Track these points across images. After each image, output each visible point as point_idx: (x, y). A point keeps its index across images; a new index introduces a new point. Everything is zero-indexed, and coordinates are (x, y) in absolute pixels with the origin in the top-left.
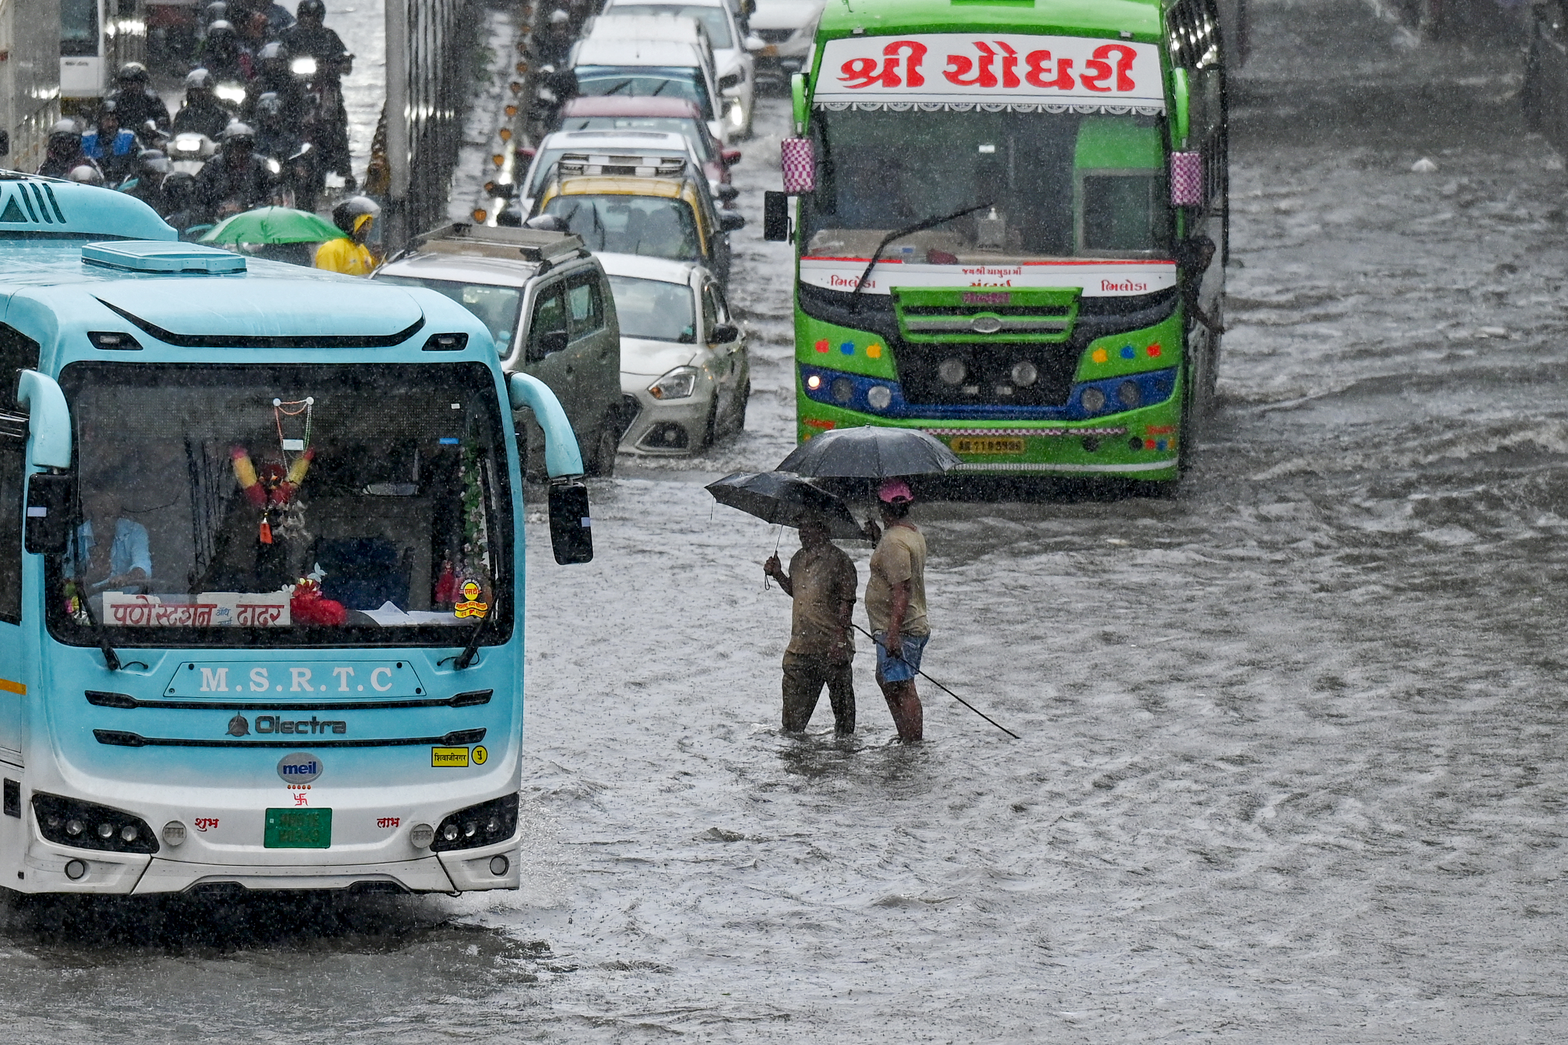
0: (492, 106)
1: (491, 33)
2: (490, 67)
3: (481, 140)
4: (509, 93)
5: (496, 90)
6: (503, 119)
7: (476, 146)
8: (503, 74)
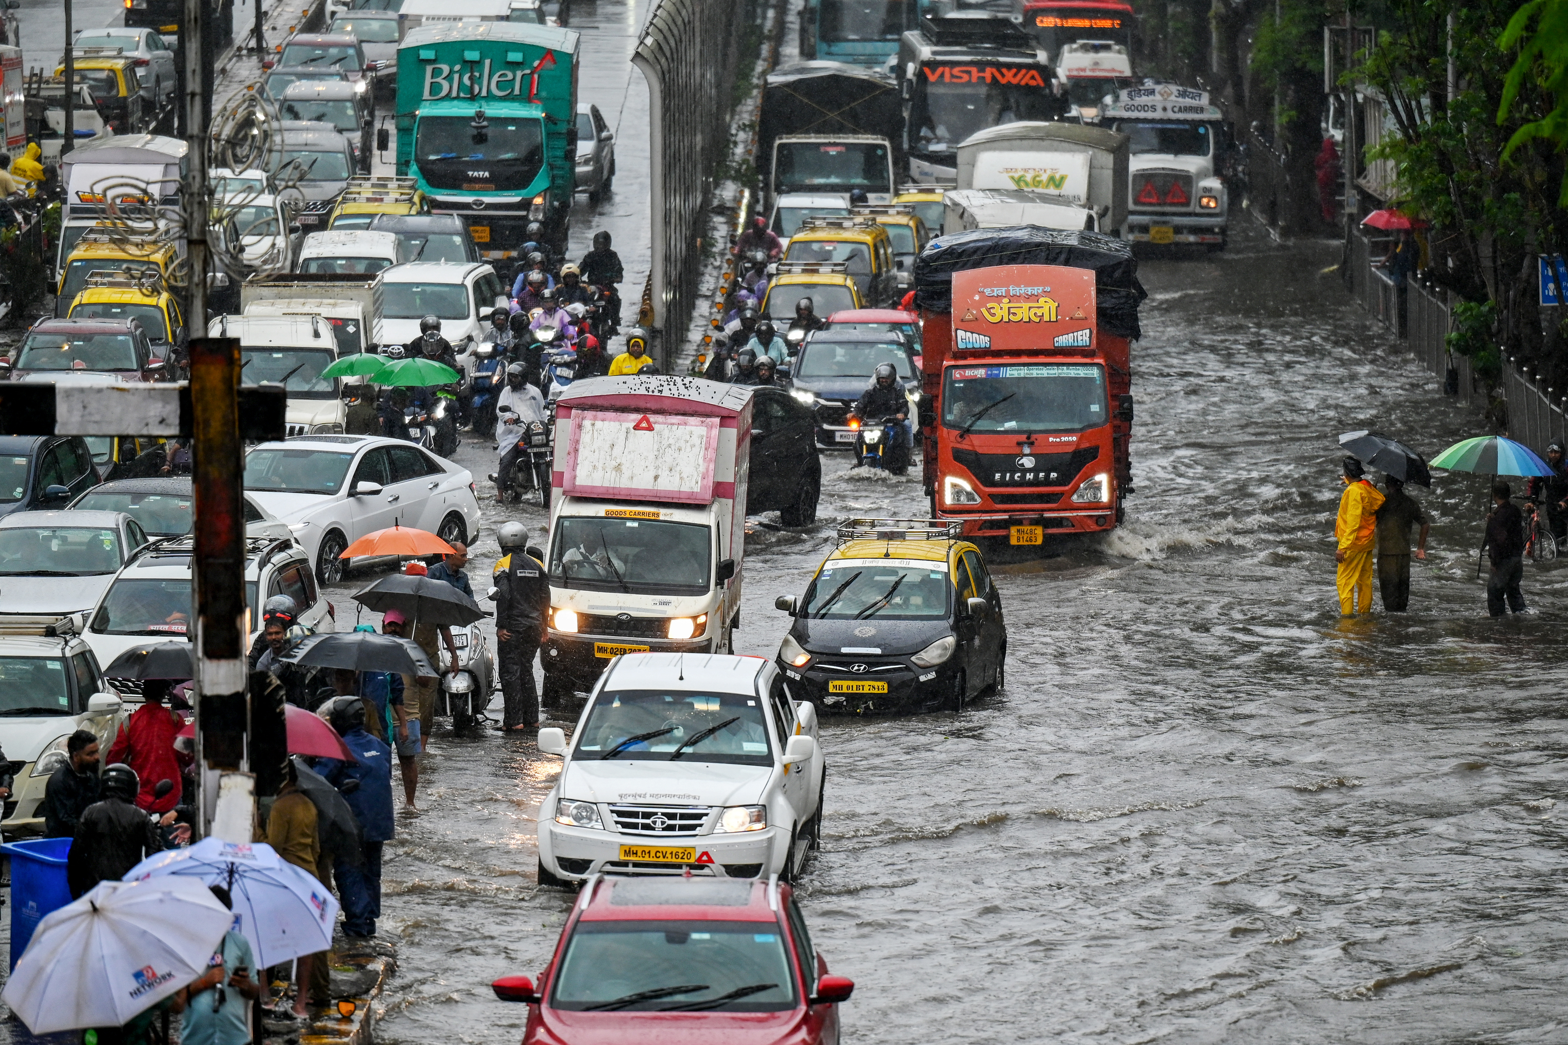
0: (715, 273)
1: (715, 229)
2: (714, 250)
3: (709, 293)
4: (725, 265)
5: (717, 263)
6: (722, 281)
7: (706, 297)
8: (722, 254)
